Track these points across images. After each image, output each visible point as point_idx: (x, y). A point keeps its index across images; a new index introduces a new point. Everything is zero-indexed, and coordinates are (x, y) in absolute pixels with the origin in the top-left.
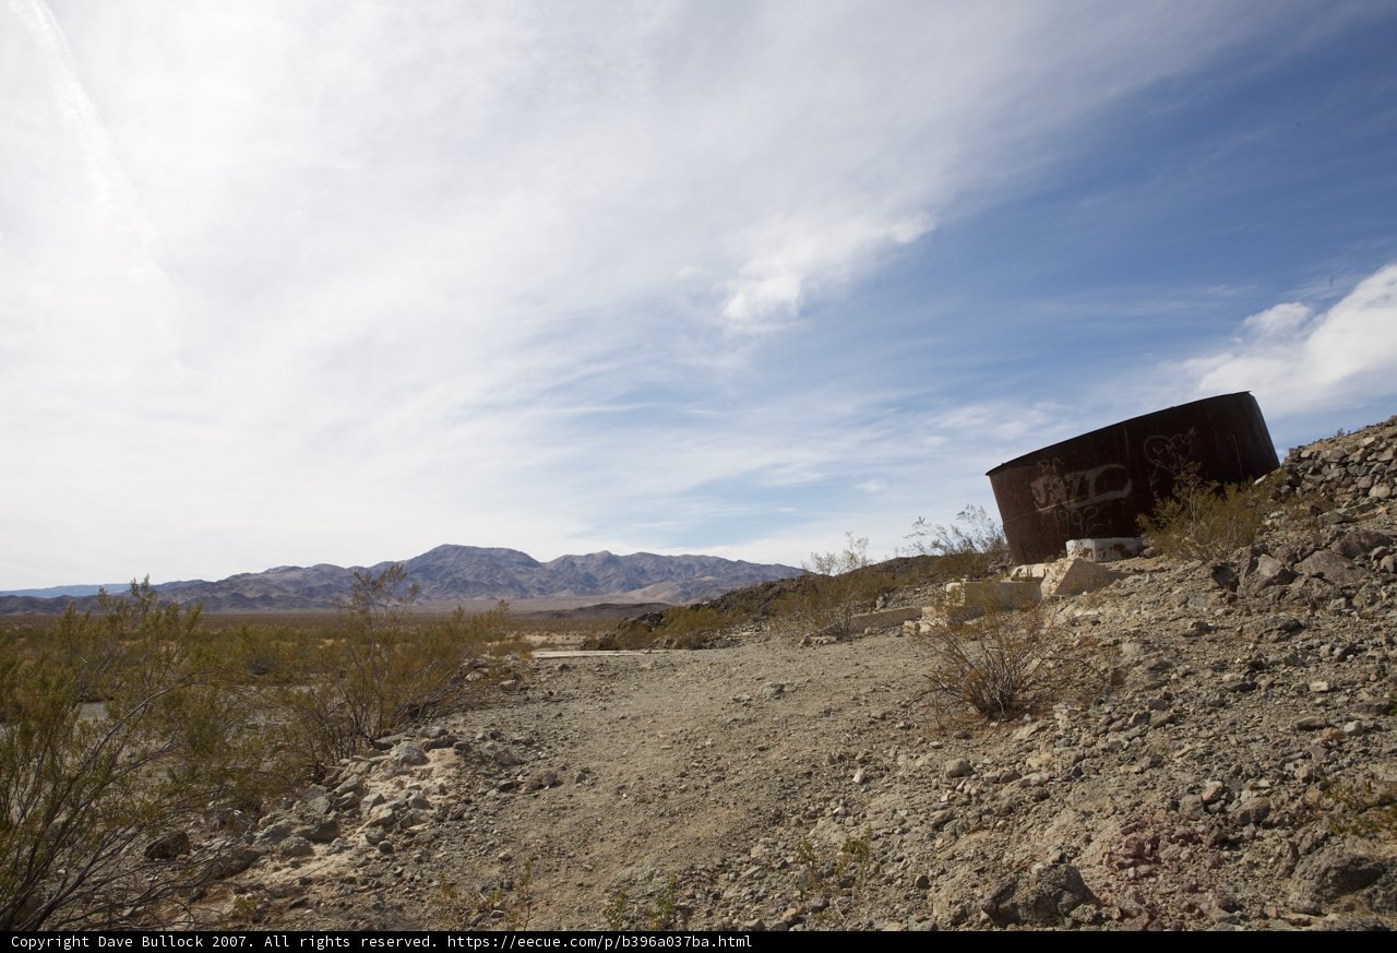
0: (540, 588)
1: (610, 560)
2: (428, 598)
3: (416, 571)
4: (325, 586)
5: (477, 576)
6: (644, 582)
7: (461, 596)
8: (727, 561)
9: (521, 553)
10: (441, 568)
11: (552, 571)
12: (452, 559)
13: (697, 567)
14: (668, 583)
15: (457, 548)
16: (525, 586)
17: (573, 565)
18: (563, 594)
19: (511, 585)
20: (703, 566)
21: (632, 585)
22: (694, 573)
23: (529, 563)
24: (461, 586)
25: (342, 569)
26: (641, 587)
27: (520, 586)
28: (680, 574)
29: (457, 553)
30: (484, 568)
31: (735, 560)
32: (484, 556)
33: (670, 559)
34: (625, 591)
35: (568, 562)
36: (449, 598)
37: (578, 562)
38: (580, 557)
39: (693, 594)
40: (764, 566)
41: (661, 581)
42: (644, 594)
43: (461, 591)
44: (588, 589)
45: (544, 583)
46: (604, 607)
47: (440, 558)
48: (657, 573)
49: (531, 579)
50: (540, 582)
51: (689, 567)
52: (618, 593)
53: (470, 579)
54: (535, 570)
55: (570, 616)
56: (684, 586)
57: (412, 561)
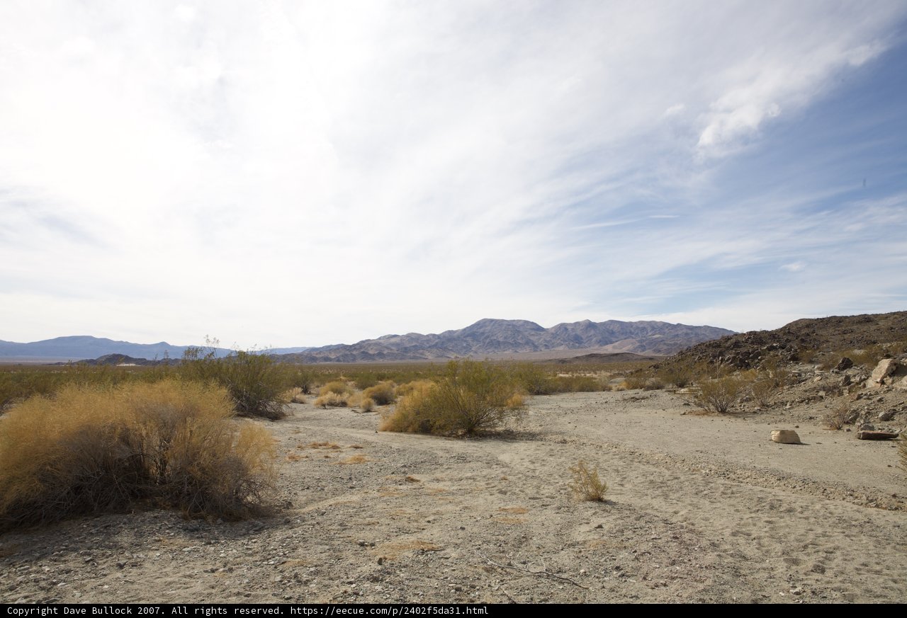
0: (546, 345)
1: (590, 325)
2: (476, 352)
3: (467, 336)
4: (413, 346)
5: (505, 338)
6: (614, 340)
7: (496, 351)
8: (670, 325)
9: (533, 323)
10: (483, 333)
11: (552, 334)
12: (489, 328)
13: (649, 329)
14: (630, 340)
15: (492, 321)
16: (536, 344)
17: (566, 329)
18: (561, 348)
19: (527, 343)
20: (653, 328)
21: (606, 342)
22: (647, 333)
23: (538, 329)
24: (496, 344)
25: (423, 336)
26: (612, 343)
27: (533, 344)
28: (637, 333)
29: (492, 324)
30: (509, 332)
31: (675, 323)
32: (509, 325)
33: (631, 324)
34: (601, 345)
35: (563, 327)
36: (489, 352)
37: (569, 328)
38: (570, 324)
39: (647, 347)
40: (696, 327)
41: (625, 339)
42: (614, 347)
43: (495, 348)
44: (577, 345)
45: (548, 342)
46: (592, 356)
47: (481, 328)
48: (622, 334)
49: (540, 339)
50: (546, 341)
51: (644, 329)
52: (597, 347)
53: (501, 340)
54: (542, 333)
55: (570, 362)
56: (641, 341)
57: (465, 329)
